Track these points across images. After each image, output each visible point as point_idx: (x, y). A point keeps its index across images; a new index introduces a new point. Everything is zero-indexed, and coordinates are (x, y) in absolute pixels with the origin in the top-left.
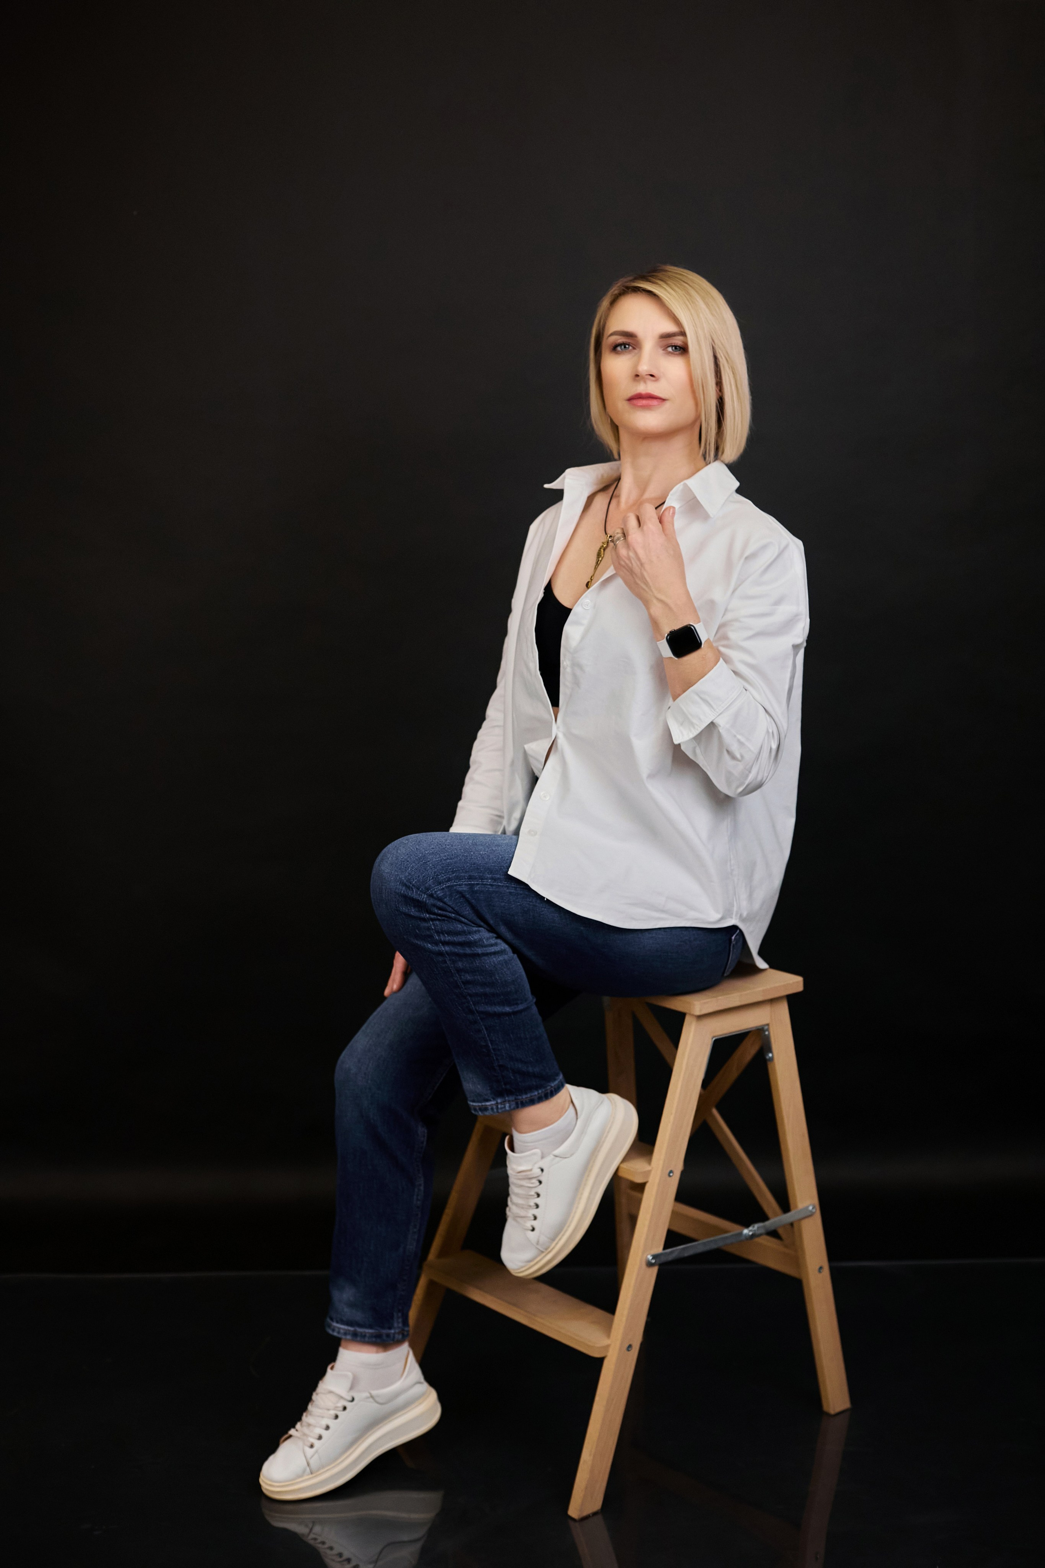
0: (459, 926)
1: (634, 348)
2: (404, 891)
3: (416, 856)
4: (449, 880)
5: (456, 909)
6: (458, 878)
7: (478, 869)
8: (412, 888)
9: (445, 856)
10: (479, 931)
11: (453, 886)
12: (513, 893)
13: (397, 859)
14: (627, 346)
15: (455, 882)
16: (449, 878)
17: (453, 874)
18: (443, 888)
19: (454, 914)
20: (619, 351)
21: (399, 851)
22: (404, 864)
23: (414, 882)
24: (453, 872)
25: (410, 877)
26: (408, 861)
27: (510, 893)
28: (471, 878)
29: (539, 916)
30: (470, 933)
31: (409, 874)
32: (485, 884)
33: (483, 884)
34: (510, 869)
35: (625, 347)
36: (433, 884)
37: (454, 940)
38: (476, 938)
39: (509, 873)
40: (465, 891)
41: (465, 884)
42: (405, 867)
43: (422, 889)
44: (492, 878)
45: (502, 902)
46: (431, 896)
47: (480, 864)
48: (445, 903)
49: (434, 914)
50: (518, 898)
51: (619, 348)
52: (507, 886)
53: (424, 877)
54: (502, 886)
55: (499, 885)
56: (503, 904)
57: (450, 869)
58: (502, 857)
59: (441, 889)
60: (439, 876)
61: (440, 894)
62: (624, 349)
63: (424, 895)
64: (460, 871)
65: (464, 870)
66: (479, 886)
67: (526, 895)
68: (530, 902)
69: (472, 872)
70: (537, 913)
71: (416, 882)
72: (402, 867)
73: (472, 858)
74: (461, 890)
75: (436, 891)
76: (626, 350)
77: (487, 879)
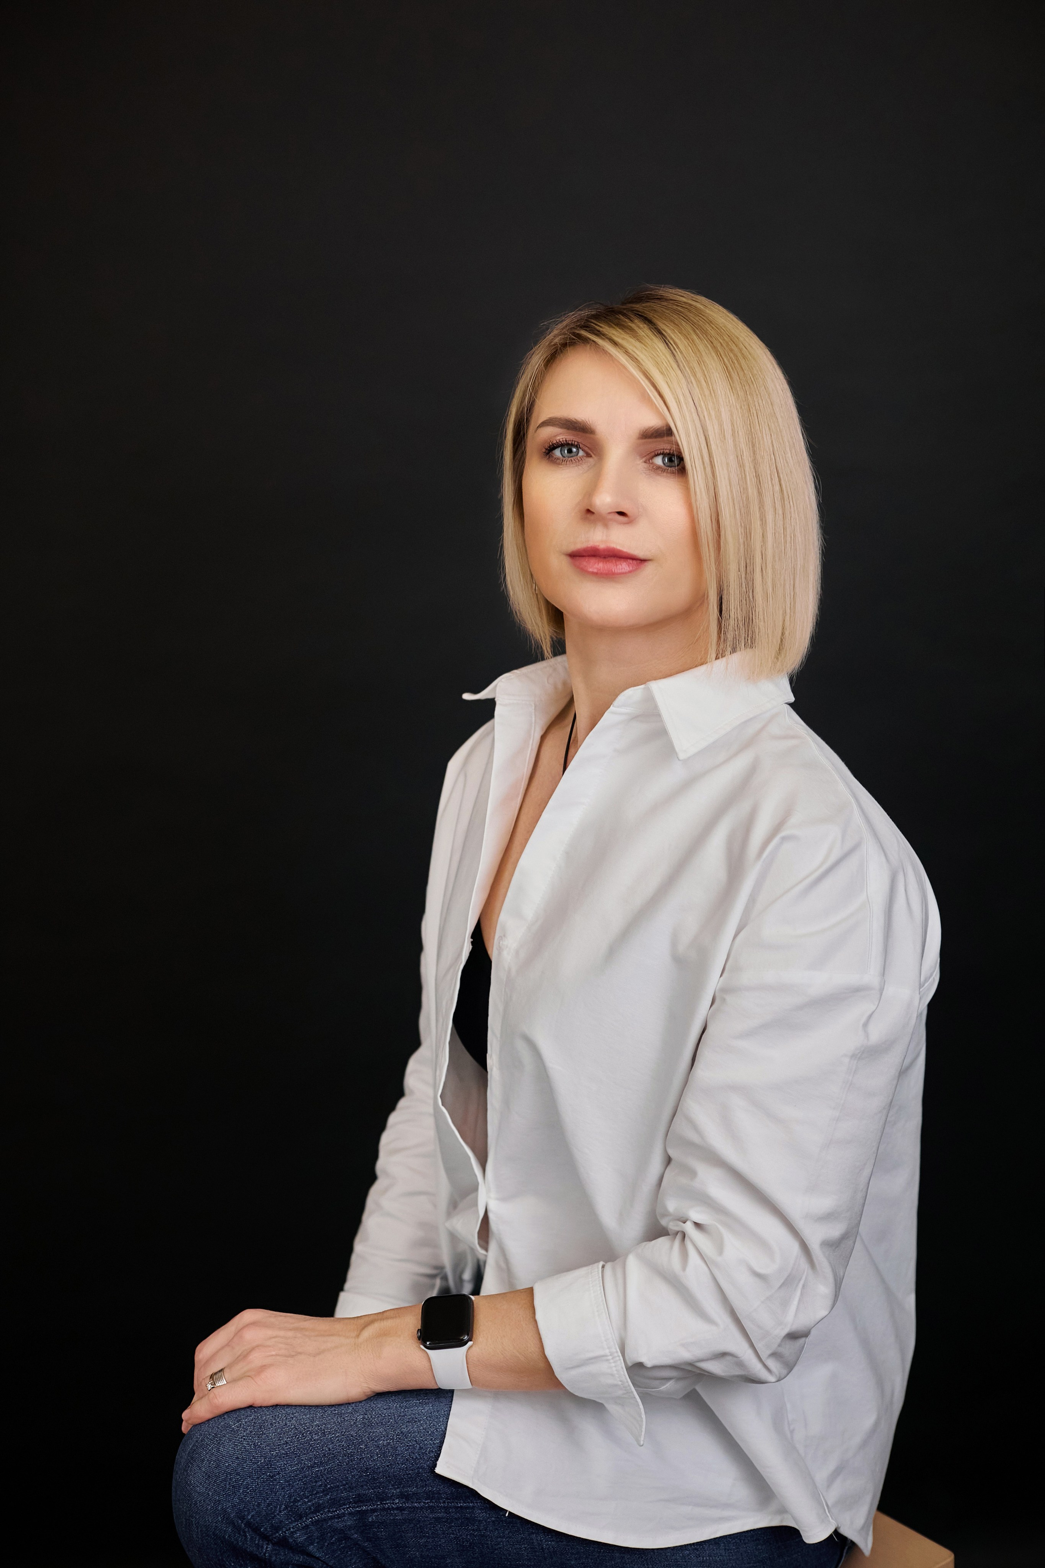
1: (588, 455)
2: (229, 1536)
3: (254, 1463)
4: (318, 1508)
5: (330, 1564)
6: (336, 1503)
7: (375, 1479)
8: (244, 1532)
9: (310, 1460)
11: (324, 1520)
12: (442, 1518)
13: (218, 1466)
14: (574, 450)
15: (329, 1511)
16: (319, 1505)
17: (326, 1495)
18: (307, 1526)
20: (558, 459)
21: (221, 1449)
22: (231, 1479)
23: (249, 1517)
24: (326, 1492)
25: (241, 1507)
26: (238, 1474)
27: (438, 1519)
28: (360, 1499)
31: (241, 1500)
32: (388, 1508)
33: (384, 1509)
34: (437, 1465)
35: (570, 451)
36: (287, 1520)
39: (437, 1470)
40: (350, 1527)
41: (350, 1514)
42: (233, 1487)
43: (266, 1529)
44: (401, 1496)
46: (283, 1543)
47: (378, 1468)
48: (309, 1555)
51: (557, 453)
53: (269, 1505)
54: (422, 1508)
55: (414, 1507)
56: (422, 1541)
57: (321, 1486)
58: (421, 1448)
59: (303, 1528)
60: (299, 1501)
61: (300, 1537)
62: (568, 455)
63: (268, 1544)
64: (338, 1486)
65: (347, 1483)
66: (376, 1514)
67: (467, 1518)
68: (473, 1530)
69: (362, 1486)
70: (488, 1547)
71: (253, 1516)
72: (228, 1486)
73: (363, 1458)
74: (341, 1525)
75: (292, 1532)
76: (571, 455)
77: (392, 1497)
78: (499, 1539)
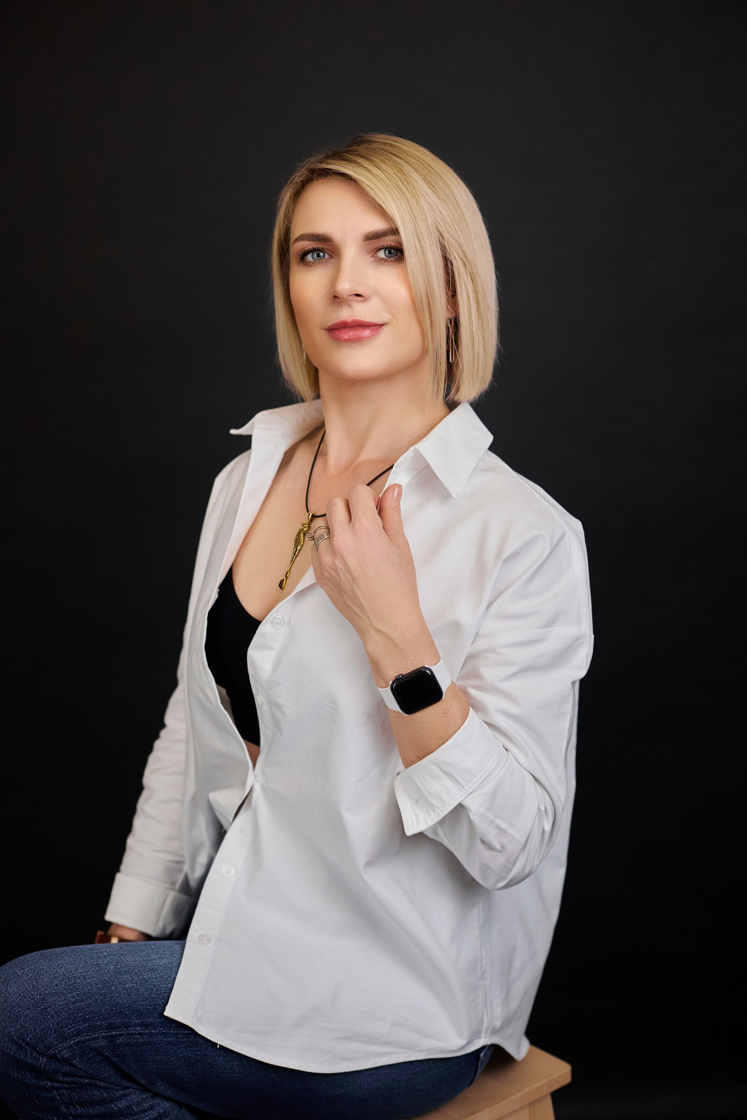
0: (97, 1093)
1: (331, 257)
2: (14, 1052)
3: (32, 999)
4: (79, 1033)
5: (91, 1072)
6: (92, 1029)
7: (121, 1012)
8: (25, 1049)
9: (74, 997)
10: (126, 1095)
11: (84, 1041)
12: (173, 1041)
13: (5, 1001)
14: (321, 254)
15: (87, 1035)
16: (80, 1031)
17: (85, 1023)
18: (71, 1046)
19: (88, 1078)
20: (311, 262)
21: (9, 989)
22: (14, 1011)
23: (28, 1039)
24: (85, 1021)
25: (22, 1031)
26: (20, 1007)
27: (169, 1042)
28: (111, 1027)
29: (212, 1068)
30: (112, 1100)
31: (22, 1026)
32: (132, 1034)
33: (129, 1034)
34: (167, 1008)
35: (318, 256)
36: (56, 1041)
37: (90, 1113)
38: (120, 1106)
39: (166, 1013)
40: (103, 1046)
41: (103, 1037)
42: (16, 1016)
43: (40, 1049)
44: (142, 1025)
45: (157, 1055)
46: (53, 1058)
47: (125, 1004)
48: (74, 1066)
49: (59, 1082)
50: (179, 1048)
51: (309, 258)
52: (163, 1033)
53: (42, 1030)
54: (157, 1034)
55: (152, 1033)
56: (159, 1057)
57: (81, 1016)
58: (157, 990)
59: (68, 1047)
60: (65, 1027)
61: (66, 1054)
62: (318, 258)
63: (43, 1057)
64: (94, 1017)
65: (101, 1015)
66: (123, 1037)
67: (192, 1042)
68: (197, 1051)
69: (112, 1017)
70: (208, 1063)
71: (30, 1038)
72: (12, 1016)
73: (114, 997)
74: (96, 1045)
75: (60, 1051)
76: (320, 258)
77: (135, 1026)
78: (217, 1058)
